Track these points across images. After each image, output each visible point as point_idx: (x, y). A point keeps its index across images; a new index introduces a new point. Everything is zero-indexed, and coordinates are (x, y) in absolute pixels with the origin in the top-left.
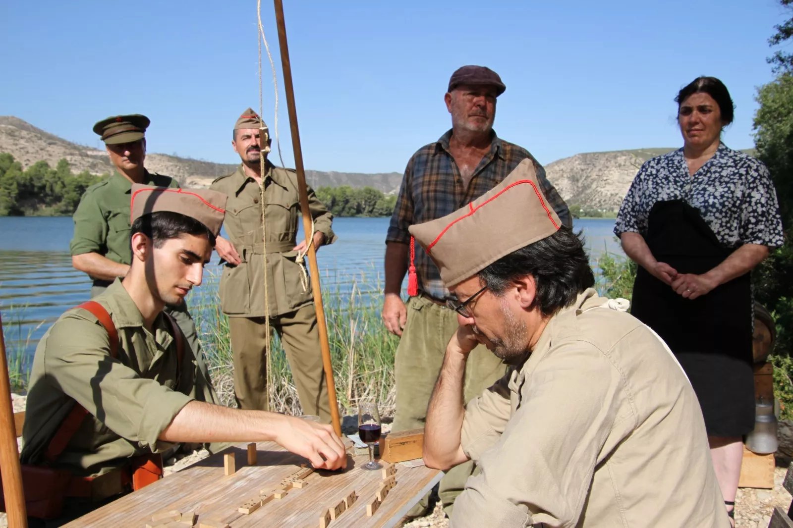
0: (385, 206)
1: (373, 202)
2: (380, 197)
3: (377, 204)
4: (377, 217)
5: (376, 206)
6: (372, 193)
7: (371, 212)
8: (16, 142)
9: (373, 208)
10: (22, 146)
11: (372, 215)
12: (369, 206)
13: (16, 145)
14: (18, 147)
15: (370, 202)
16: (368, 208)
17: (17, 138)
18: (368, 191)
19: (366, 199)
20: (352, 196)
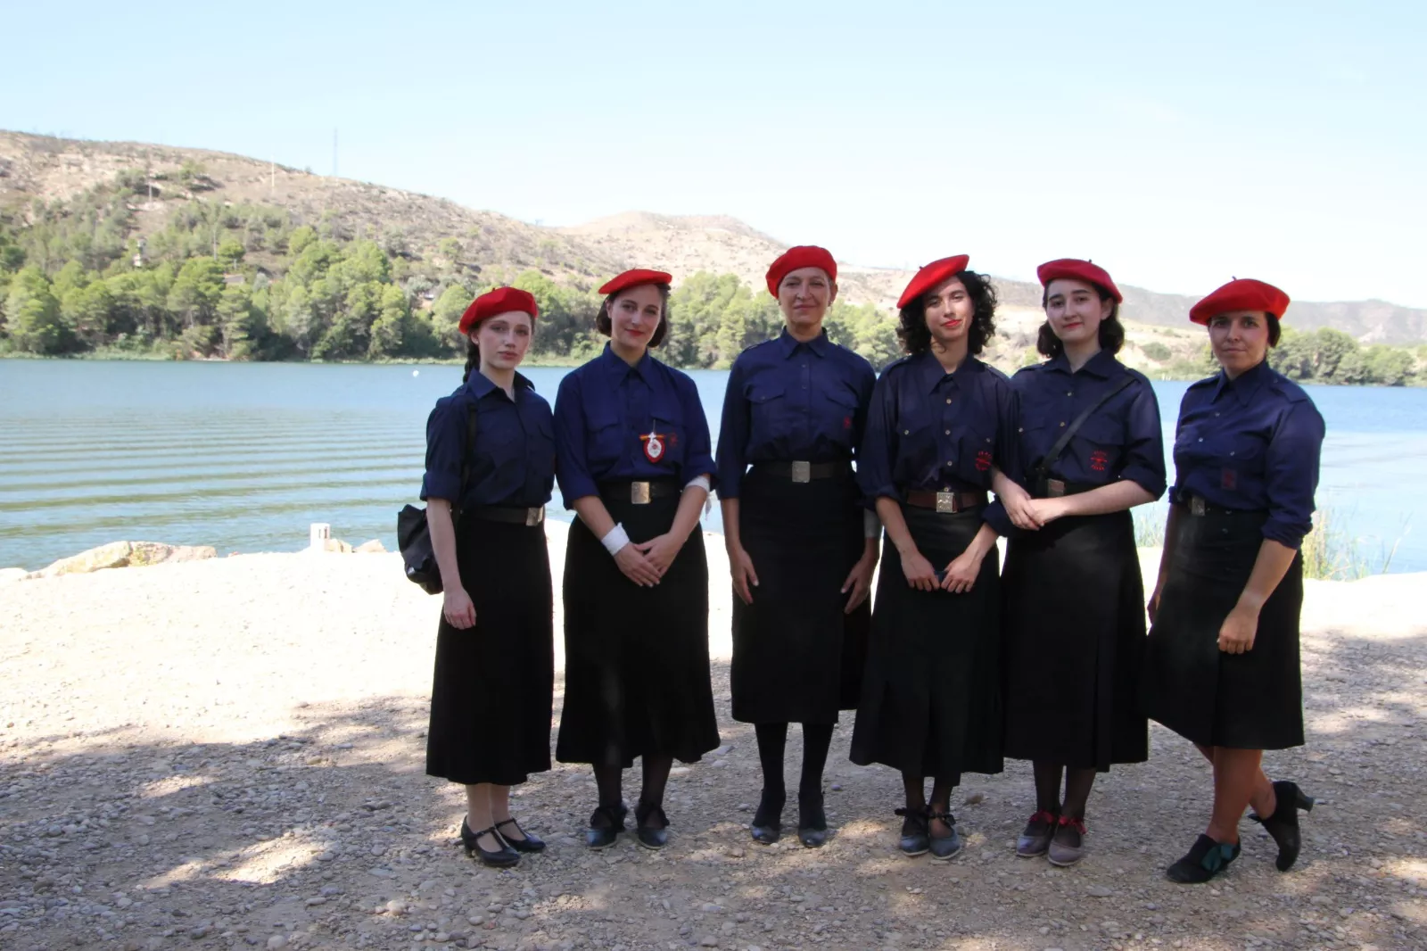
0: (1360, 364)
1: (1335, 358)
2: (1350, 347)
3: (1344, 359)
4: (1339, 384)
5: (1340, 365)
6: (1334, 339)
7: (1329, 374)
8: (734, 255)
9: (1335, 368)
10: (741, 261)
11: (1331, 380)
12: (1327, 363)
13: (734, 258)
14: (736, 262)
15: (1328, 357)
16: (1324, 368)
17: (735, 248)
18: (1327, 337)
19: (1321, 350)
20: (1293, 344)
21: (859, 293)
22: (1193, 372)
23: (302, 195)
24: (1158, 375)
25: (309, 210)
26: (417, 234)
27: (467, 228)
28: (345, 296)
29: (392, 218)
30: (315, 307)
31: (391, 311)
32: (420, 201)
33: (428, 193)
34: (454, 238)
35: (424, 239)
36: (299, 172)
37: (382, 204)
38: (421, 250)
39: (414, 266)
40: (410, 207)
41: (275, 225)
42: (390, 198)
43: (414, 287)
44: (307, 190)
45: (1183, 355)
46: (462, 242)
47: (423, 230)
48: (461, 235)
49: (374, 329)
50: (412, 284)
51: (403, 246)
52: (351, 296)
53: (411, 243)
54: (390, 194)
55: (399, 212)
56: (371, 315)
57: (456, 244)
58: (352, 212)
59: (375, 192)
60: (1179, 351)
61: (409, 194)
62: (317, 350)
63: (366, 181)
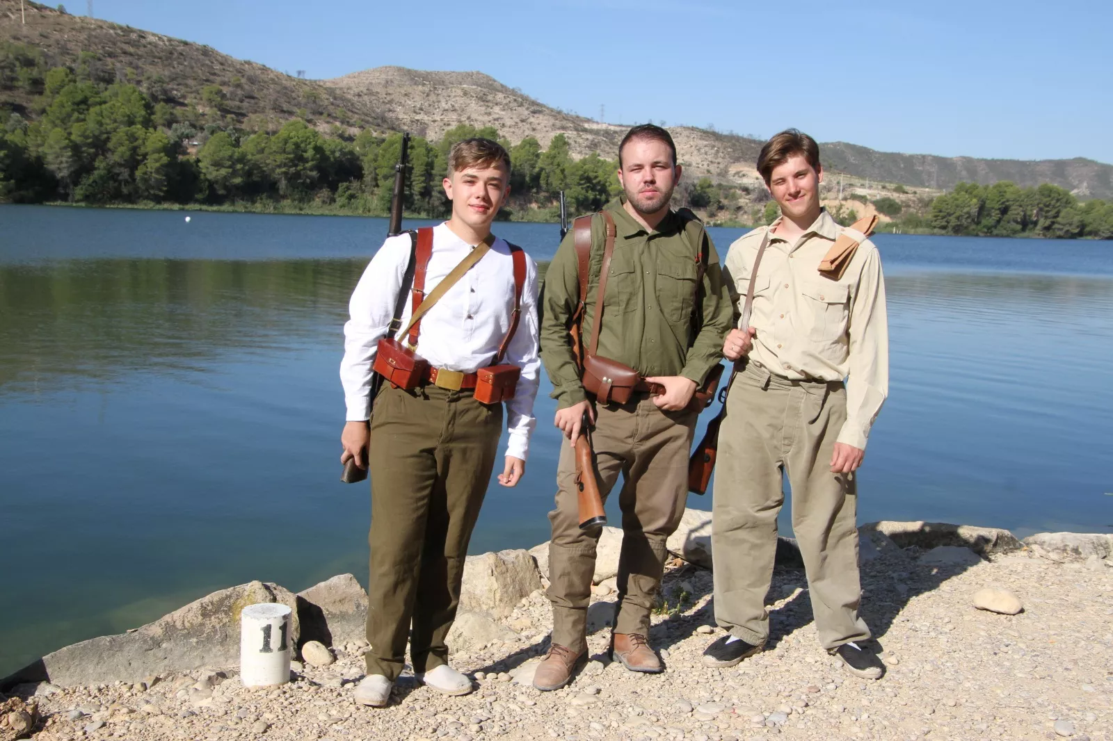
0: (1076, 219)
1: (1052, 213)
2: (1068, 202)
3: (1062, 214)
4: (1060, 237)
5: (1059, 219)
6: (1053, 195)
7: (1048, 228)
8: (489, 110)
9: (1053, 223)
10: (497, 116)
11: (1049, 234)
12: (1046, 217)
13: (489, 114)
14: (491, 118)
15: (1048, 212)
16: (1043, 222)
17: (490, 104)
18: (1046, 193)
19: (1041, 206)
20: (1015, 200)
21: (607, 149)
22: (921, 226)
23: (57, 35)
24: (888, 229)
25: (65, 51)
26: (180, 80)
27: (229, 76)
28: (108, 139)
29: (153, 63)
30: (76, 148)
31: (156, 156)
32: (181, 48)
33: (189, 40)
34: (216, 87)
35: (186, 86)
36: (51, 10)
37: (142, 49)
38: (184, 97)
39: (178, 111)
40: (171, 53)
41: (29, 63)
42: (150, 43)
43: (179, 133)
44: (61, 30)
45: (912, 210)
46: (225, 90)
47: (185, 77)
48: (223, 84)
49: (138, 173)
50: (176, 130)
51: (165, 92)
52: (114, 140)
53: (173, 89)
54: (151, 38)
55: (160, 58)
56: (134, 161)
57: (219, 92)
58: (111, 55)
59: (134, 36)
60: (908, 206)
61: (170, 40)
62: (79, 192)
63: (124, 24)
